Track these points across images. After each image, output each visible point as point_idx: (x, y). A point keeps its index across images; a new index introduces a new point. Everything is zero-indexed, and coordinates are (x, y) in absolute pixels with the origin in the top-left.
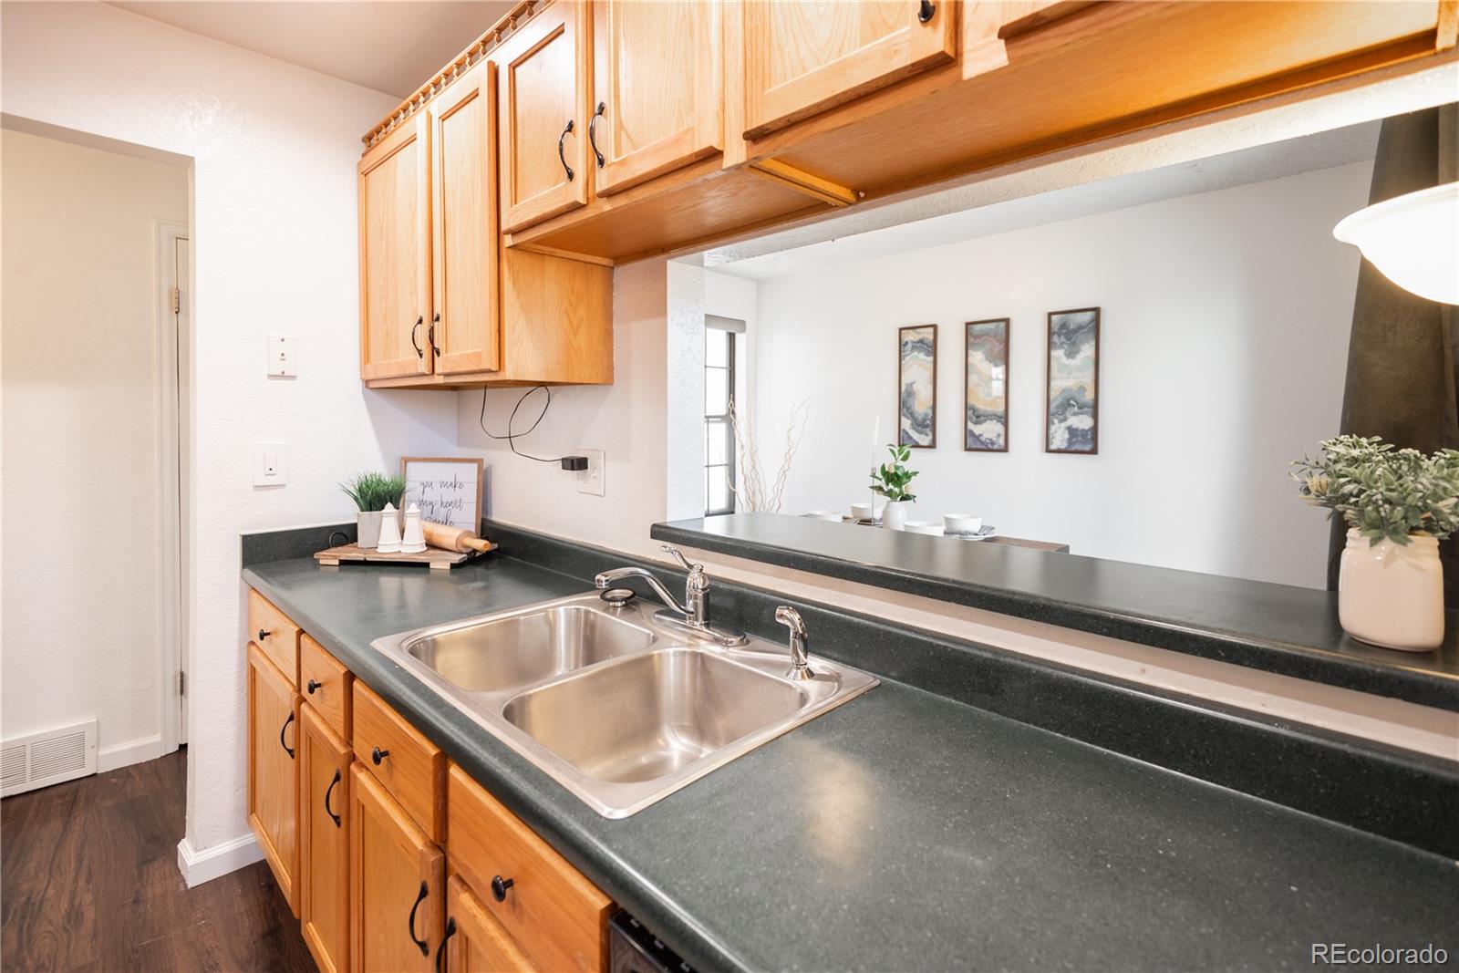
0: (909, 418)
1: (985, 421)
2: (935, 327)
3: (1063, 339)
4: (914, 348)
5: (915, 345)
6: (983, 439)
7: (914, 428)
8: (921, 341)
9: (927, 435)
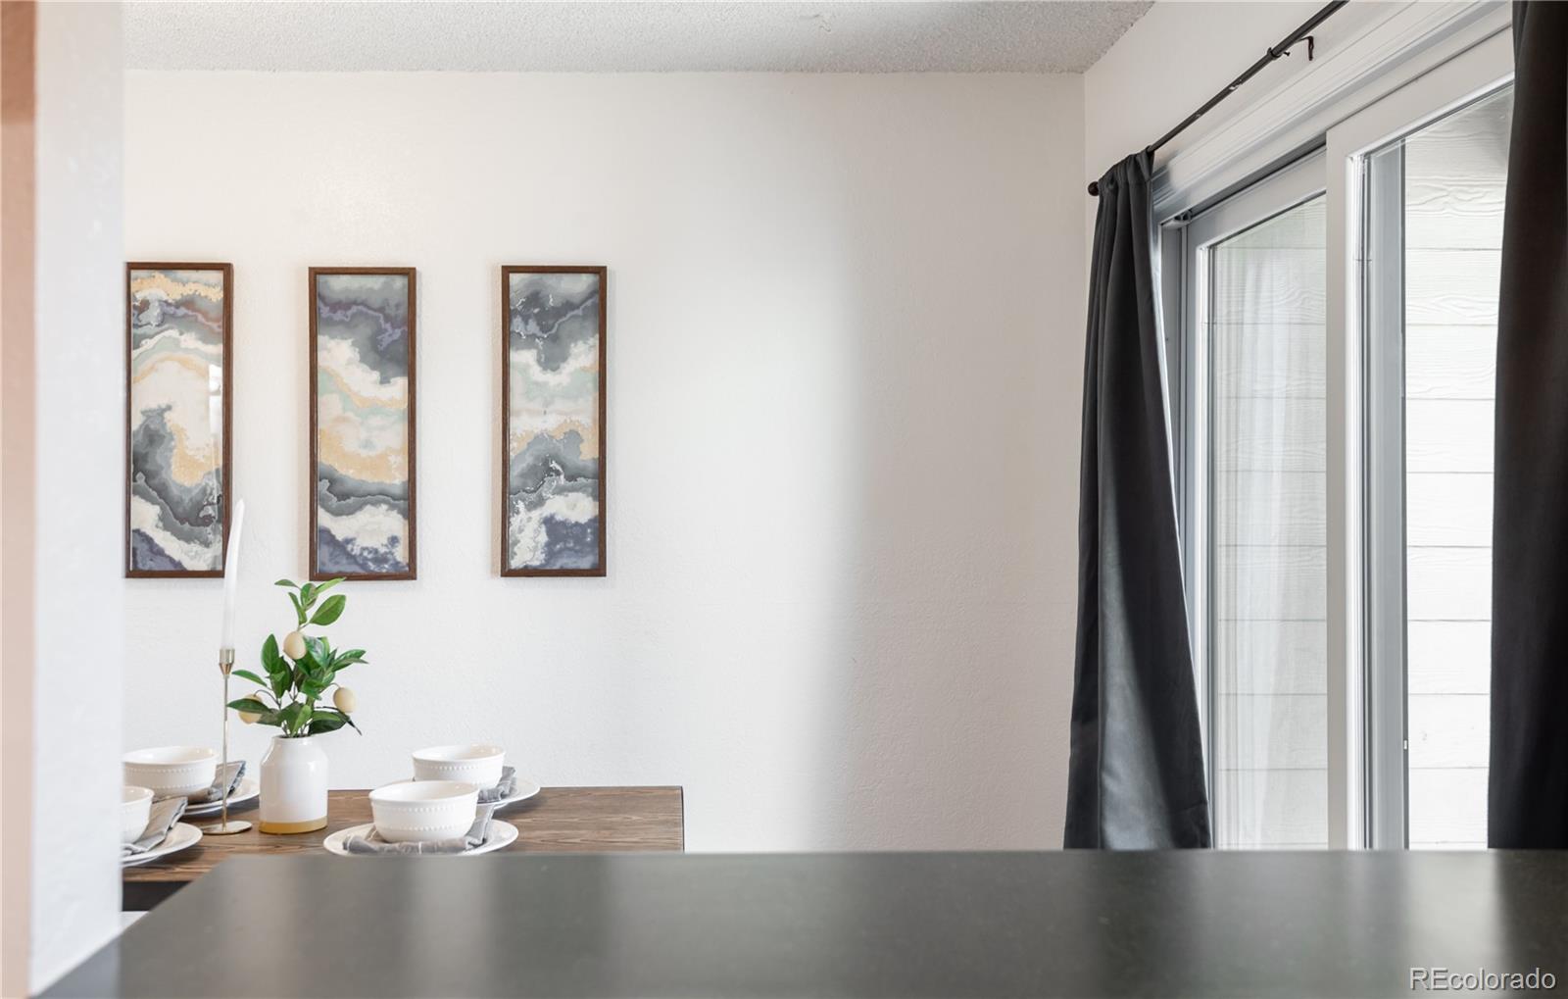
0: (154, 502)
1: (360, 507)
2: (226, 269)
3: (533, 327)
4: (165, 319)
5: (171, 310)
6: (356, 551)
7: (166, 528)
8: (188, 303)
9: (207, 544)
